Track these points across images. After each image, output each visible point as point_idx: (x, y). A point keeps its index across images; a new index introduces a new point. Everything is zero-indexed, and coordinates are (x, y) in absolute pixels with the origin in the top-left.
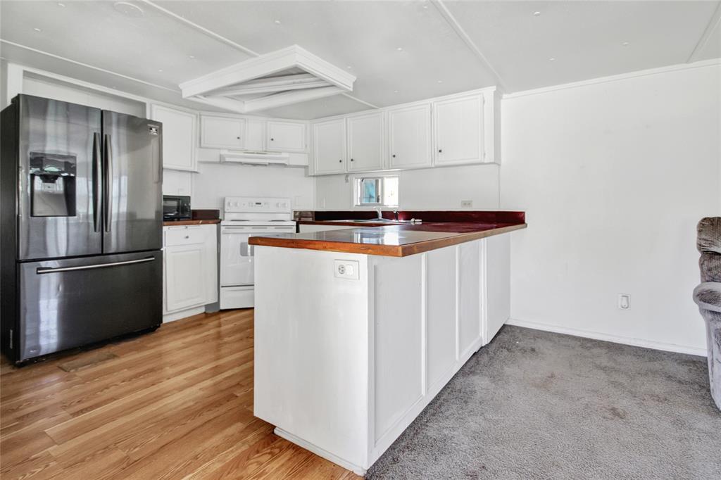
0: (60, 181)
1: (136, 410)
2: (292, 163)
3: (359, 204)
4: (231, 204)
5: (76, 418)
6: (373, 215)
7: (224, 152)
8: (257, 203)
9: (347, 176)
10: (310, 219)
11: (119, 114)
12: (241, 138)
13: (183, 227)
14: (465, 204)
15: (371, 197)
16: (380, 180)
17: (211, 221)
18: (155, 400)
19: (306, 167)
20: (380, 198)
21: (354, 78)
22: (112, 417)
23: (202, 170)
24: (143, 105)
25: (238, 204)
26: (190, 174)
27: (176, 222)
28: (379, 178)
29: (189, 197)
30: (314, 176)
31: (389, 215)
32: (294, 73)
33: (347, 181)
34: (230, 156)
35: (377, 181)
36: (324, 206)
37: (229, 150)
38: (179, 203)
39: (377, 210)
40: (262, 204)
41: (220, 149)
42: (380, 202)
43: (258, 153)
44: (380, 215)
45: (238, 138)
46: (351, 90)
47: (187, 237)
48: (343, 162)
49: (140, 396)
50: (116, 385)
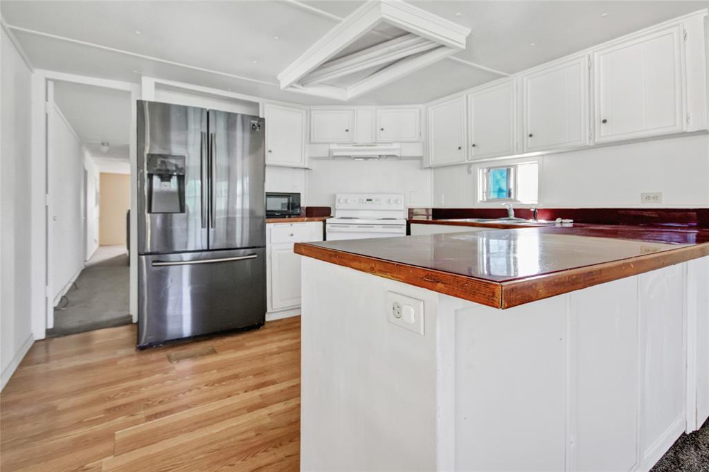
0: (174, 180)
1: (199, 428)
2: (405, 154)
3: (485, 199)
4: (341, 201)
5: (149, 422)
6: (503, 213)
7: (333, 147)
8: (368, 200)
9: (470, 165)
10: (424, 218)
11: (243, 116)
12: (350, 131)
13: (289, 224)
14: (648, 198)
15: (500, 190)
16: (512, 169)
17: (316, 219)
18: (222, 418)
19: (421, 158)
20: (512, 192)
21: (468, 31)
22: (174, 431)
23: (314, 165)
24: (256, 105)
25: (349, 201)
26: (303, 171)
27: (287, 219)
28: (512, 166)
29: (299, 194)
30: (430, 168)
31: (522, 213)
32: (390, 37)
33: (469, 172)
34: (337, 149)
35: (508, 171)
36: (443, 202)
37: (339, 144)
38: (289, 200)
39: (507, 207)
40: (374, 200)
41: (329, 143)
42: (512, 197)
43: (367, 146)
44: (512, 213)
45: (347, 131)
46: (464, 47)
47: (292, 235)
48: (462, 150)
49: (210, 410)
50: (199, 388)
